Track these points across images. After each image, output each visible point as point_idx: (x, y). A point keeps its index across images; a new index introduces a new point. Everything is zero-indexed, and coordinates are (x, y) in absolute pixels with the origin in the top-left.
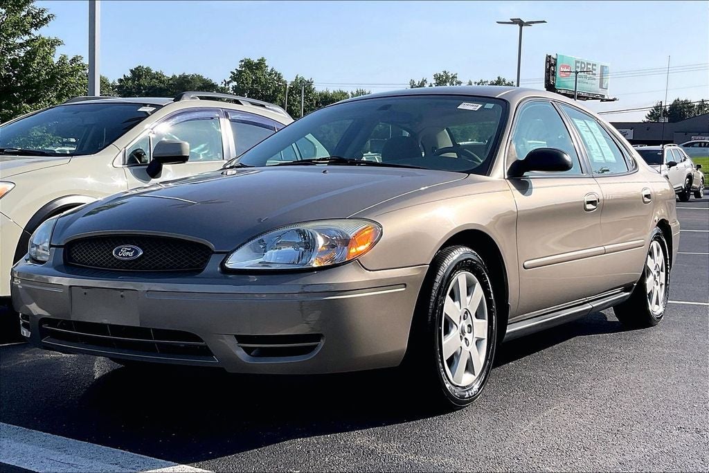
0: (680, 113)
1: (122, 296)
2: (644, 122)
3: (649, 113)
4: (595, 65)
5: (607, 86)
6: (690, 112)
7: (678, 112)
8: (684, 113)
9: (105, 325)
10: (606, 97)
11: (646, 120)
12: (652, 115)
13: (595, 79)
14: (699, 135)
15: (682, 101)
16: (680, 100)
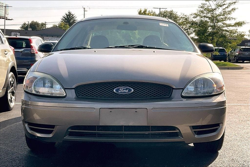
0: (34, 27)
1: (136, 112)
2: (19, 30)
3: (21, 26)
4: (3, 4)
5: (8, 13)
6: (38, 27)
7: (33, 27)
8: (36, 27)
9: (122, 126)
10: (8, 18)
11: (20, 29)
12: (22, 27)
13: (3, 10)
14: (47, 36)
15: (35, 22)
16: (34, 21)
